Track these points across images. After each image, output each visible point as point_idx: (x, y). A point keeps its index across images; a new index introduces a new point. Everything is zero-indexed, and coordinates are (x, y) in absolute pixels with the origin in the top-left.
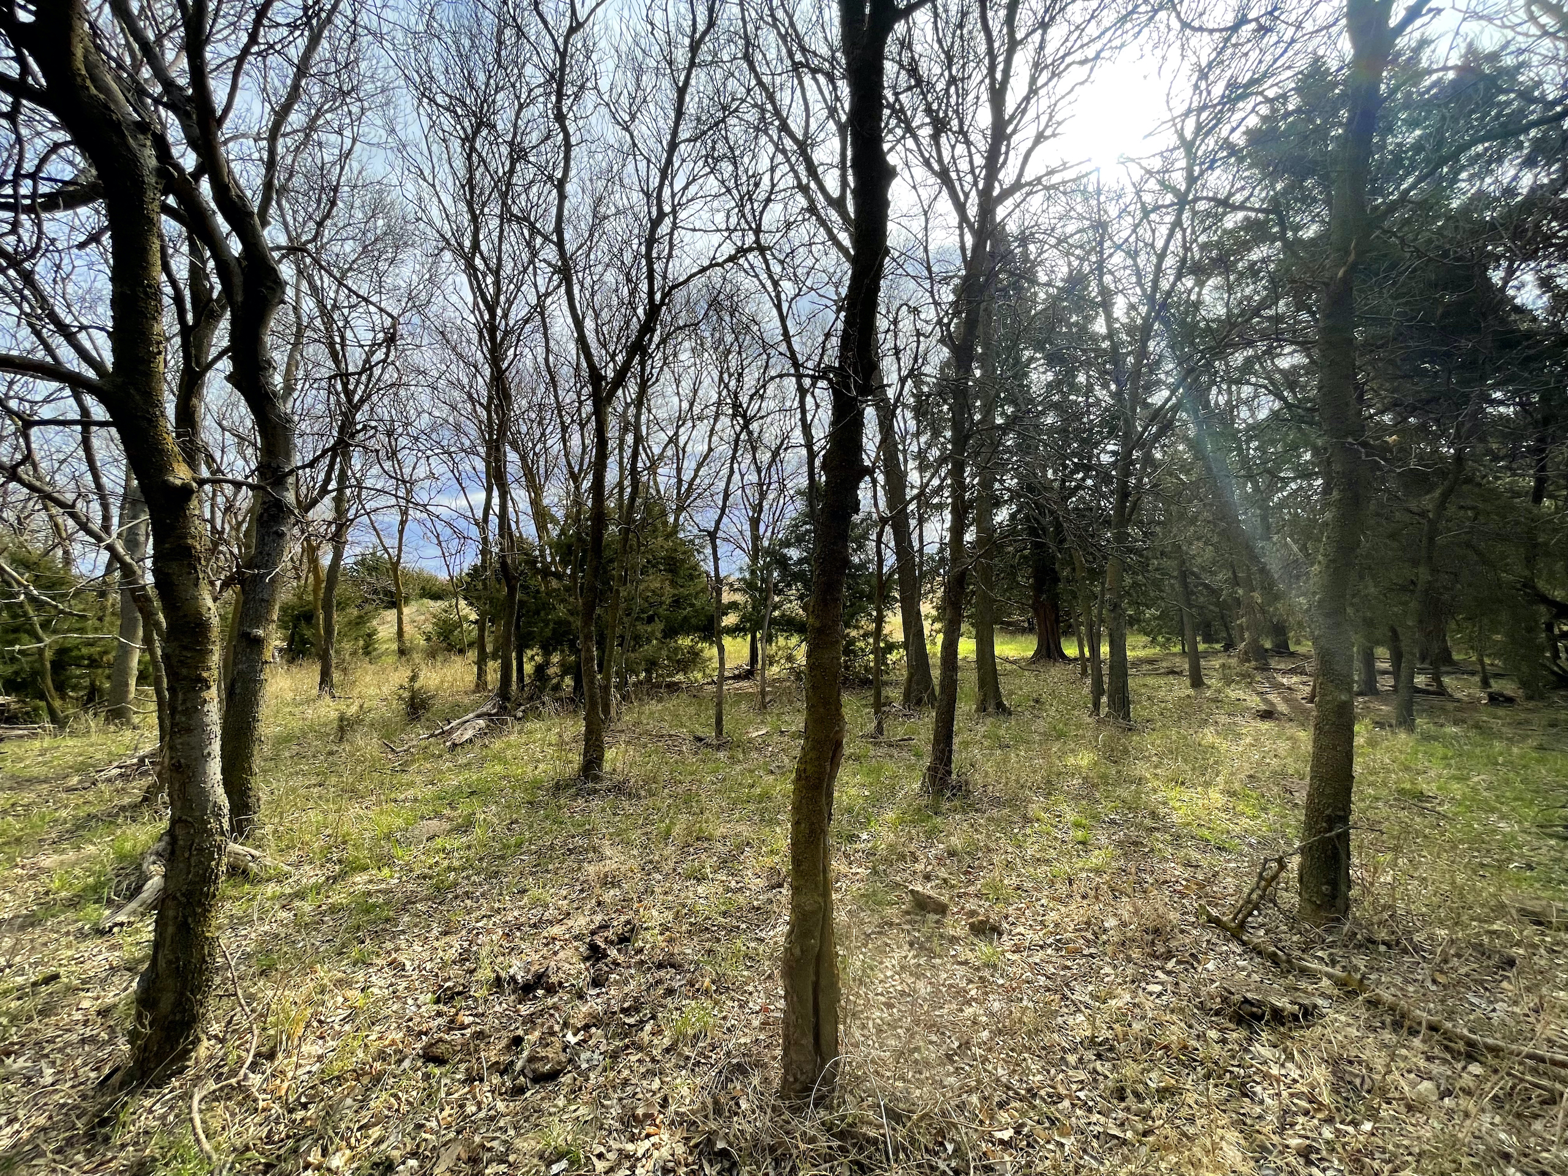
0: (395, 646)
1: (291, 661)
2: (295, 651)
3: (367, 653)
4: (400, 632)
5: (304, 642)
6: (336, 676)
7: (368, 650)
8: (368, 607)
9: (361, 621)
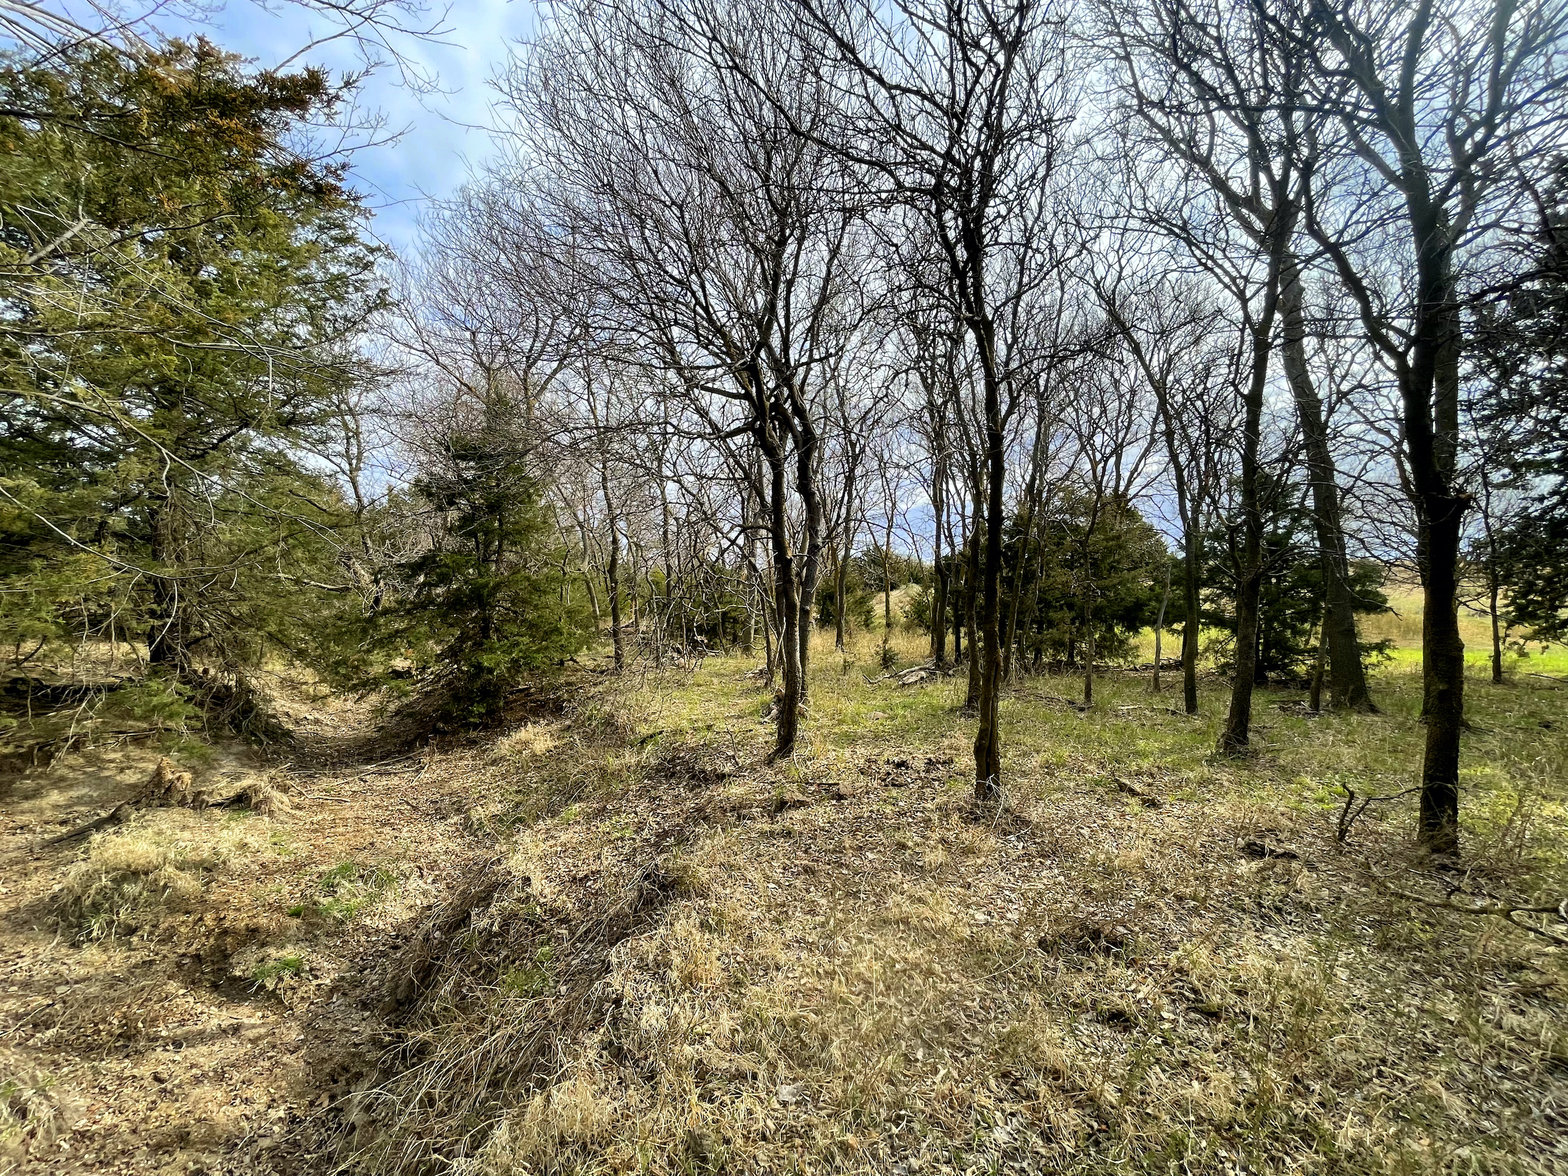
0: (884, 622)
1: (822, 627)
2: (825, 620)
3: (867, 626)
4: (888, 610)
5: (829, 614)
6: (846, 639)
7: (867, 624)
8: (868, 590)
9: (862, 601)
